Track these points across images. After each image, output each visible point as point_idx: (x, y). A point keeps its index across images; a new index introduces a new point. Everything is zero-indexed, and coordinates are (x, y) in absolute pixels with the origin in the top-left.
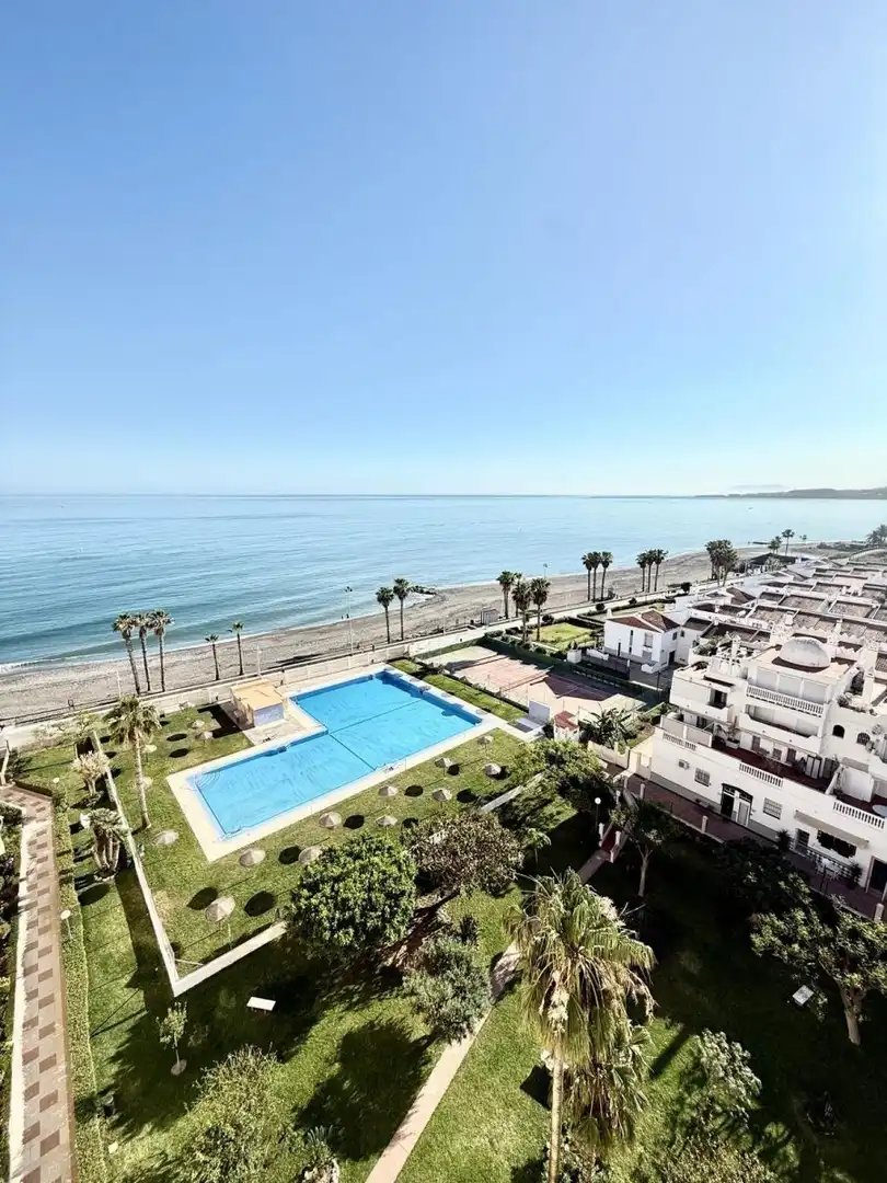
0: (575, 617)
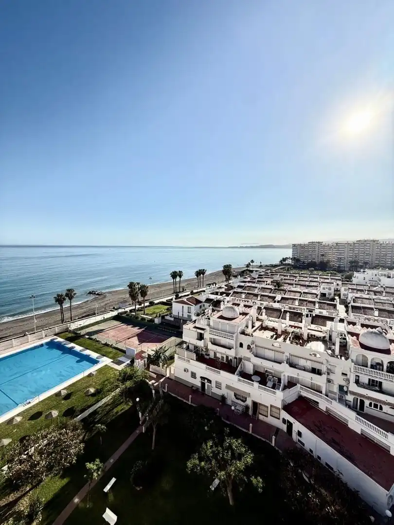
0: (165, 301)
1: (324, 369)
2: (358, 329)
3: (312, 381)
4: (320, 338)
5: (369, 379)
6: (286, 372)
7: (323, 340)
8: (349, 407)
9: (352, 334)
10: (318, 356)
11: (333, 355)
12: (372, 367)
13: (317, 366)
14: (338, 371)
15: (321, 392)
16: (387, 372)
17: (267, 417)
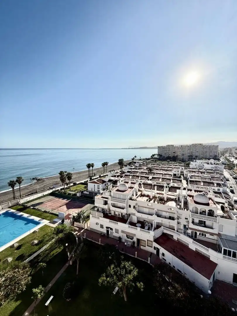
0: (83, 182)
1: (176, 217)
2: (193, 193)
3: (170, 224)
4: (174, 199)
5: (199, 220)
6: (156, 220)
7: (175, 200)
8: (189, 237)
9: (190, 196)
10: (172, 209)
11: (180, 209)
12: (201, 213)
13: (172, 215)
14: (183, 217)
15: (174, 230)
16: (208, 215)
17: (145, 247)
